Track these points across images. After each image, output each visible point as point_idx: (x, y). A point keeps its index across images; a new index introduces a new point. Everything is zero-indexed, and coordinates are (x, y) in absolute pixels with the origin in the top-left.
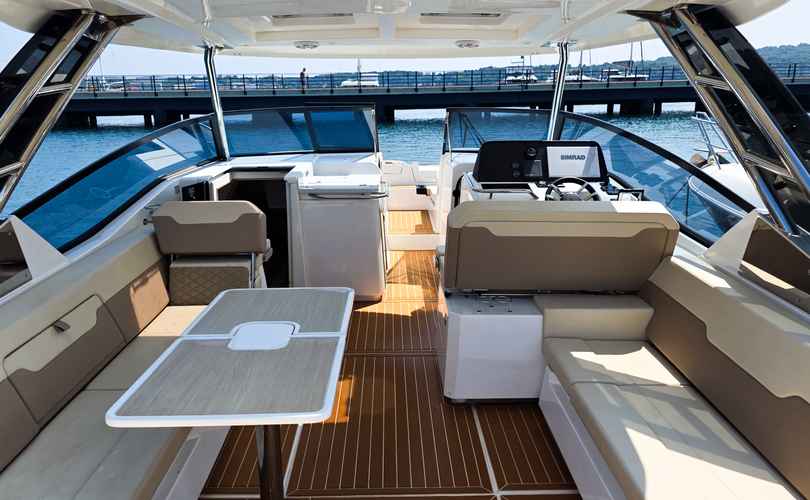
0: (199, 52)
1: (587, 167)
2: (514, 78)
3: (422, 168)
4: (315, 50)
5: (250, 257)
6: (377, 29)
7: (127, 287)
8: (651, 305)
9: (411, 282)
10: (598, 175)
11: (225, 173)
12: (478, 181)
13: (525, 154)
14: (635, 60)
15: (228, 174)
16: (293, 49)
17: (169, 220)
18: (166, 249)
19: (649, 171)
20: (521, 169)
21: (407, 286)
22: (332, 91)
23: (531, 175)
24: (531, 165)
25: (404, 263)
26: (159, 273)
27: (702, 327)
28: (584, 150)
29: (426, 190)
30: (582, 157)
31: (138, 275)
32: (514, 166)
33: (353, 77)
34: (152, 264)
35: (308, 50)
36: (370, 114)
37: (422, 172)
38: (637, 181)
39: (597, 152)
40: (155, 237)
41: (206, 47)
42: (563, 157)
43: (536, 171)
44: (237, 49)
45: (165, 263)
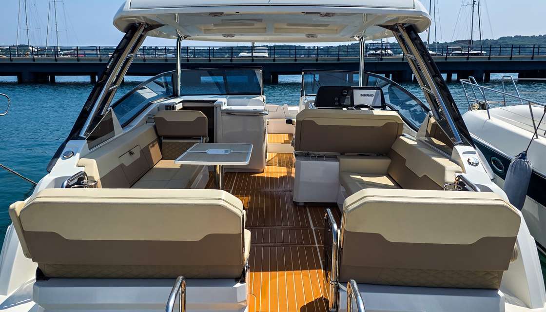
0: (174, 38)
1: (375, 100)
2: (374, 52)
3: (290, 108)
4: (233, 38)
5: (200, 139)
6: (265, 28)
7: (148, 146)
8: (390, 158)
9: (280, 165)
10: (380, 105)
11: (180, 103)
12: (316, 107)
13: (342, 93)
14: (475, 39)
15: (181, 103)
16: (222, 37)
17: (162, 119)
18: (160, 133)
19: (408, 103)
20: (339, 101)
21: (278, 167)
22: (231, 60)
23: (345, 104)
24: (345, 99)
25: (277, 158)
26: (157, 144)
27: (404, 160)
28: (373, 92)
29: (292, 121)
30: (372, 95)
31: (151, 142)
32: (336, 99)
33: (248, 50)
34: (154, 139)
35: (229, 38)
36: (259, 73)
37: (290, 110)
38: (400, 107)
39: (380, 93)
40: (155, 127)
41: (179, 36)
42: (362, 95)
43: (347, 101)
44: (192, 37)
45: (160, 139)
